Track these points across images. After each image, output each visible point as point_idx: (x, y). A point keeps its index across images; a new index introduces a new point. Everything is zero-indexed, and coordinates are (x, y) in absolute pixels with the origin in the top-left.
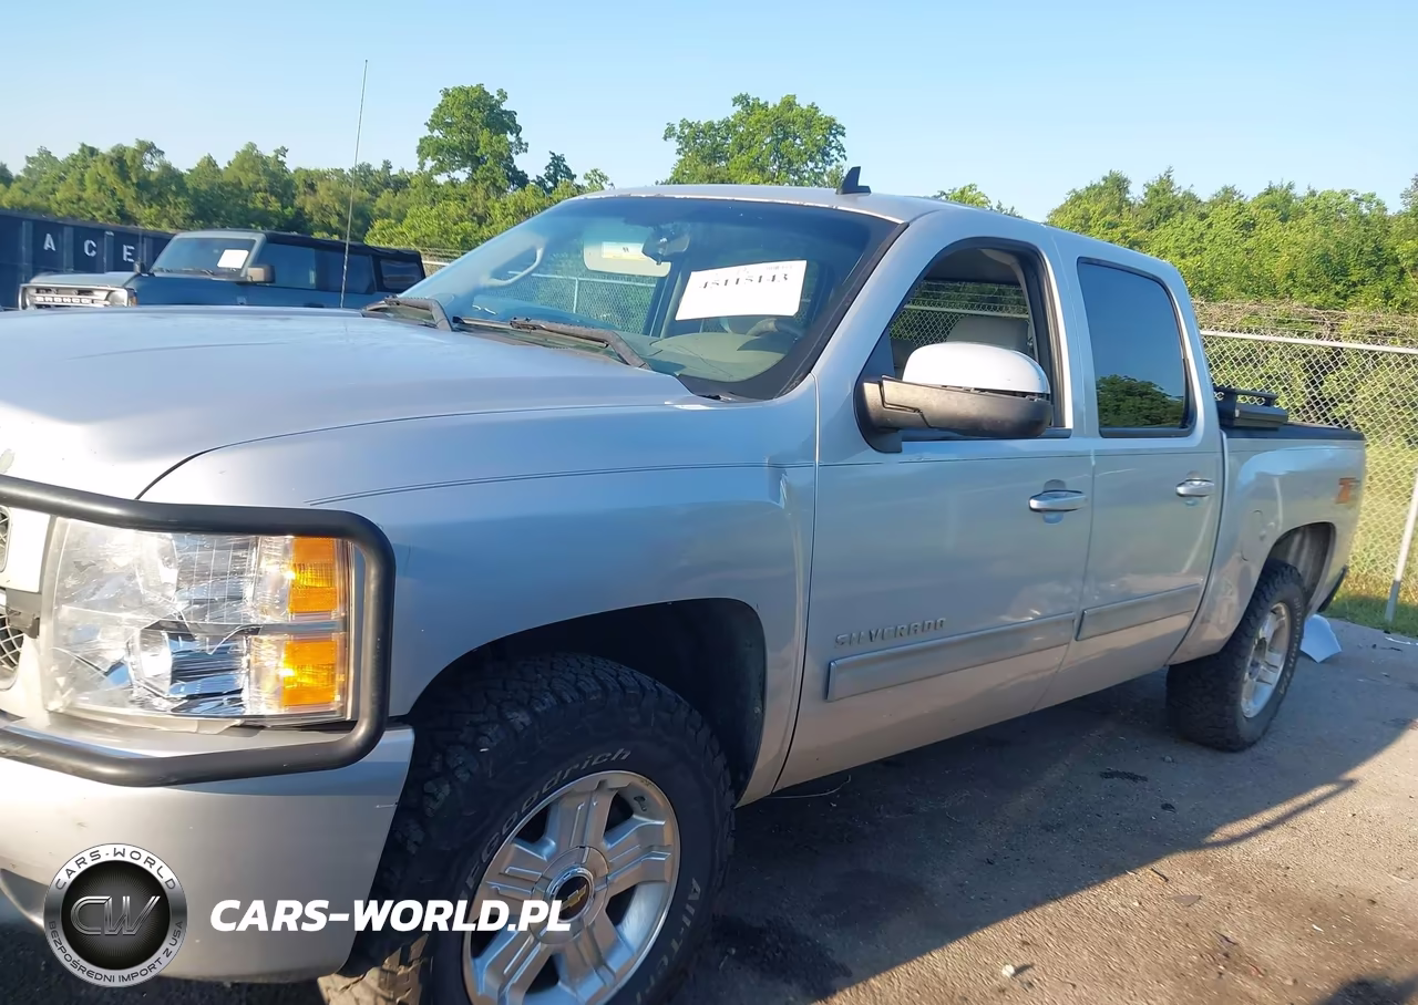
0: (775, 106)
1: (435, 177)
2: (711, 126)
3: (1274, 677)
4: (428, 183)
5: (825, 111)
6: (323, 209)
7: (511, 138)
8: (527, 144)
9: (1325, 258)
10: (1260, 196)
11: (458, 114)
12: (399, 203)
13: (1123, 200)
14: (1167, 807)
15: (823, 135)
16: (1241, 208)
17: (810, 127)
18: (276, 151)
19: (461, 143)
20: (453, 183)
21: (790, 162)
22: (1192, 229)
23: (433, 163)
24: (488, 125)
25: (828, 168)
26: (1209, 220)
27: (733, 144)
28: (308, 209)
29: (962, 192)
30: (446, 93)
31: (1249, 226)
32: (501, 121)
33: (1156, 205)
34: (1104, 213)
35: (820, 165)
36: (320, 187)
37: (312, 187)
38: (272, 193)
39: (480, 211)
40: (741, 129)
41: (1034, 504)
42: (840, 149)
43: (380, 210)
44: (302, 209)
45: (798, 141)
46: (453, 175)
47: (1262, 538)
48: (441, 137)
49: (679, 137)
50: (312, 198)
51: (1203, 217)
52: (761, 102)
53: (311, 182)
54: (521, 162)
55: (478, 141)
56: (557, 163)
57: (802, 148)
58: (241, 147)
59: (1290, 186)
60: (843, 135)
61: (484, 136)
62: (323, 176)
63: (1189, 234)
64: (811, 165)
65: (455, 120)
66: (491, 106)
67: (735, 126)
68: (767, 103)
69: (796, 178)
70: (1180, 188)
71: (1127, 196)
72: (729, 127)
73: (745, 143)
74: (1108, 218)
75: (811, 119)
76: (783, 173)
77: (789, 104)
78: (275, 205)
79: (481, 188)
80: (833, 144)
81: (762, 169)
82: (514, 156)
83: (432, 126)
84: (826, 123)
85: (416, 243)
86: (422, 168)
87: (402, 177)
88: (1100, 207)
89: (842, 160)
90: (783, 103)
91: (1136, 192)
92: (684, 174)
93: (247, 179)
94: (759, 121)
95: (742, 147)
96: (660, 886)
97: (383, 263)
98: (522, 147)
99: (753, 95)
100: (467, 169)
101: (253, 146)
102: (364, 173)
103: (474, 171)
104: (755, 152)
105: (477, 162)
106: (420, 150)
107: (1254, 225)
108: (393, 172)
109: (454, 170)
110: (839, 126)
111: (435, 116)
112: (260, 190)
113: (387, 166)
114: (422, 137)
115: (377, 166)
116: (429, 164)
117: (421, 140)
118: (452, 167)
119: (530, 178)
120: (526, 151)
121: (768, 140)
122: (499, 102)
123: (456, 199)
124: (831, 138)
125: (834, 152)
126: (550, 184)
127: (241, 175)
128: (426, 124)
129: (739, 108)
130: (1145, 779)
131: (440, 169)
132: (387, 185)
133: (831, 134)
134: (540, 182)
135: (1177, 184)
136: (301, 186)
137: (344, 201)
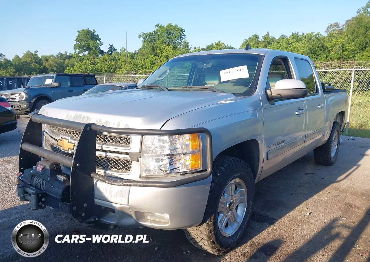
0: (166, 26)
1: (79, 54)
2: (150, 33)
3: (336, 148)
4: (78, 56)
5: (179, 26)
6: (51, 66)
7: (98, 42)
8: (103, 43)
9: (310, 50)
10: (291, 36)
11: (83, 37)
12: (71, 62)
13: (258, 41)
14: (322, 179)
15: (180, 32)
16: (287, 40)
17: (176, 31)
18: (34, 52)
19: (85, 44)
20: (85, 55)
21: (172, 40)
22: (277, 46)
23: (79, 51)
24: (92, 39)
25: (182, 41)
26: (280, 44)
27: (157, 37)
28: (47, 66)
29: (218, 43)
30: (79, 32)
31: (290, 44)
32: (95, 38)
33: (266, 41)
34: (254, 44)
35: (180, 40)
36: (49, 60)
37: (47, 60)
38: (36, 63)
39: (93, 61)
40: (158, 33)
41: (297, 113)
42: (185, 35)
43: (66, 64)
44: (45, 66)
45: (173, 35)
46: (84, 53)
47: (333, 116)
48: (79, 43)
49: (143, 37)
50: (47, 63)
51: (279, 43)
52: (163, 26)
53: (46, 59)
54: (102, 48)
55: (90, 44)
56: (111, 47)
57: (175, 36)
58: (26, 52)
59: (298, 33)
60: (185, 32)
61: (91, 42)
62: (49, 57)
63: (276, 47)
64: (178, 40)
65: (83, 39)
66: (92, 34)
67: (157, 33)
68: (164, 26)
69: (174, 44)
70: (271, 36)
71: (259, 39)
72: (155, 33)
73: (160, 37)
74: (256, 45)
75: (176, 29)
76: (171, 43)
77: (170, 25)
78: (38, 66)
79: (92, 56)
80: (182, 34)
81: (165, 43)
82: (100, 46)
83: (77, 40)
84: (180, 29)
85: (79, 72)
86: (76, 52)
87: (70, 55)
88: (253, 43)
89: (185, 38)
90: (168, 25)
91: (261, 38)
92: (145, 46)
93: (28, 60)
94: (162, 31)
95: (159, 38)
96: (244, 203)
97: (86, 78)
98: (102, 44)
99: (160, 24)
100: (88, 51)
101: (29, 52)
102: (60, 55)
103: (90, 51)
104: (163, 39)
105: (90, 49)
106: (75, 48)
107: (291, 43)
108: (68, 54)
109: (84, 52)
110: (183, 30)
111: (77, 38)
112: (33, 63)
113: (66, 53)
114: (74, 44)
115: (63, 53)
116: (77, 51)
117: (74, 45)
118: (84, 51)
119: (105, 52)
120: (103, 45)
121: (166, 35)
122: (94, 33)
123: (86, 59)
124: (182, 33)
125: (183, 36)
126: (110, 53)
127: (27, 59)
128: (75, 41)
129: (157, 28)
130: (315, 174)
131: (81, 52)
132: (67, 58)
133: (182, 32)
134: (108, 52)
135: (270, 35)
136: (44, 60)
137: (56, 63)
